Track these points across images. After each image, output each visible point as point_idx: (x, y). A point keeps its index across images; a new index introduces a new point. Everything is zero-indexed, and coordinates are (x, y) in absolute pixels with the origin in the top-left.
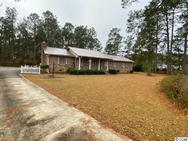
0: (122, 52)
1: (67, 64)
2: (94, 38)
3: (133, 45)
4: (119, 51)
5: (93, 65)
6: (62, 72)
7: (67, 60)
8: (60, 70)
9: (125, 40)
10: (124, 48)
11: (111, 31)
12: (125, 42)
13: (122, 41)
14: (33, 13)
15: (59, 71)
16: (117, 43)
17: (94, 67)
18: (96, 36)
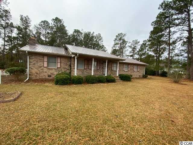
0: (127, 56)
1: (59, 66)
2: (100, 43)
3: (138, 50)
4: (124, 55)
5: (98, 68)
6: (51, 78)
7: (59, 61)
8: (49, 76)
9: (130, 45)
10: (129, 52)
11: (117, 36)
12: (130, 46)
13: (126, 46)
14: (43, 20)
15: (47, 77)
16: (122, 48)
17: (100, 71)
18: (102, 41)
